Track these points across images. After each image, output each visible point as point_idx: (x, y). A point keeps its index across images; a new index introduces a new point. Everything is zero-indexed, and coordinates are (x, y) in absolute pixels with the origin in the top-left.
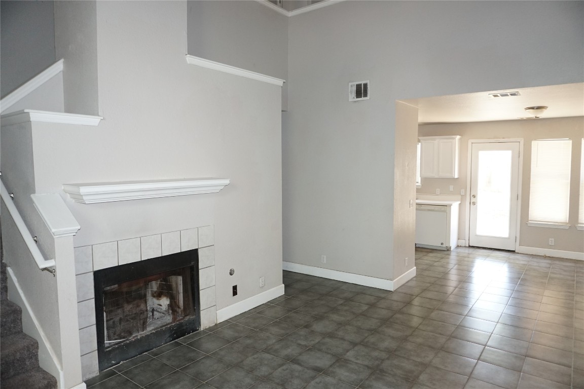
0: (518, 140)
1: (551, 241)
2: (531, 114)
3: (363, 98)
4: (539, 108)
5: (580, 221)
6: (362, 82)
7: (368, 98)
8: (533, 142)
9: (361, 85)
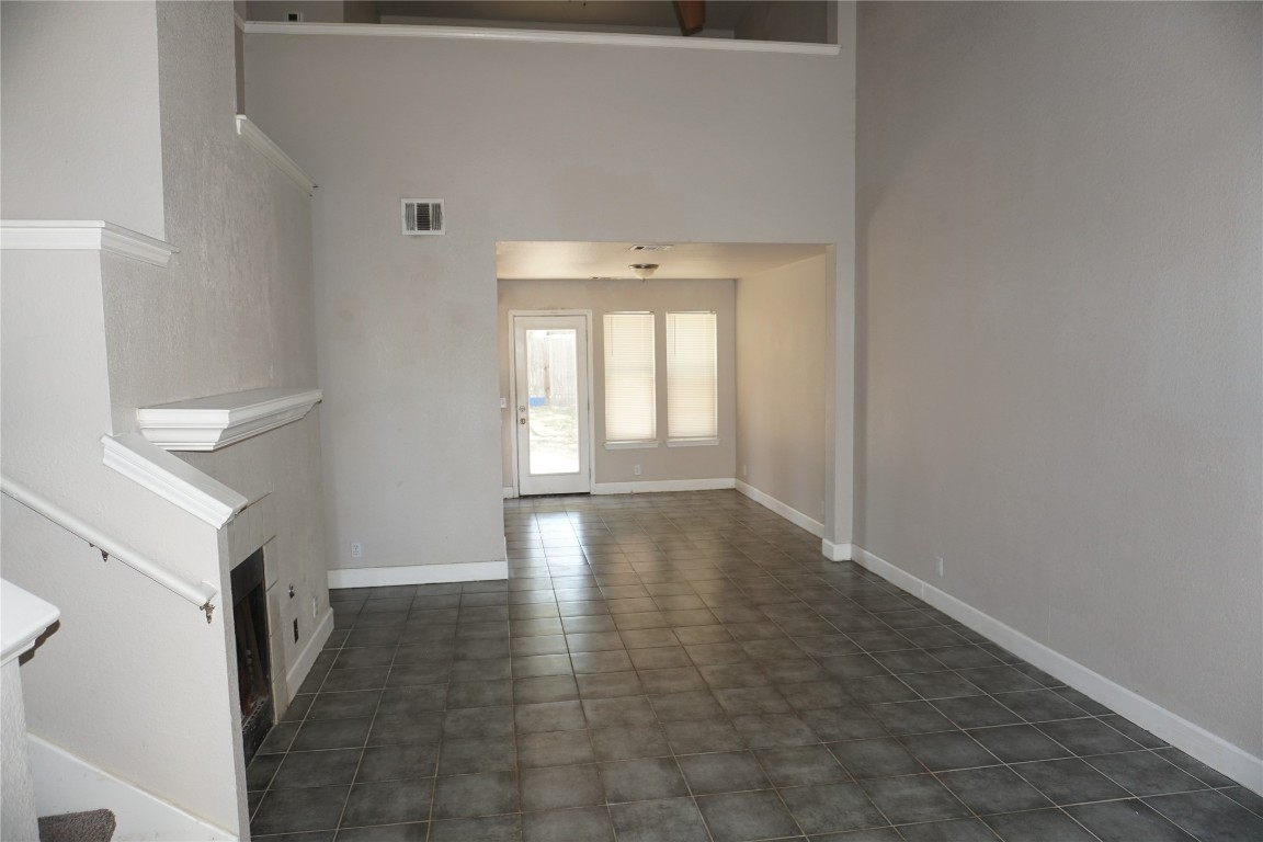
0: (585, 312)
1: (638, 470)
2: (638, 275)
3: (431, 232)
4: (649, 267)
5: (670, 435)
6: (430, 201)
7: (442, 232)
8: (605, 316)
9: (427, 206)
